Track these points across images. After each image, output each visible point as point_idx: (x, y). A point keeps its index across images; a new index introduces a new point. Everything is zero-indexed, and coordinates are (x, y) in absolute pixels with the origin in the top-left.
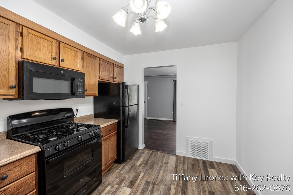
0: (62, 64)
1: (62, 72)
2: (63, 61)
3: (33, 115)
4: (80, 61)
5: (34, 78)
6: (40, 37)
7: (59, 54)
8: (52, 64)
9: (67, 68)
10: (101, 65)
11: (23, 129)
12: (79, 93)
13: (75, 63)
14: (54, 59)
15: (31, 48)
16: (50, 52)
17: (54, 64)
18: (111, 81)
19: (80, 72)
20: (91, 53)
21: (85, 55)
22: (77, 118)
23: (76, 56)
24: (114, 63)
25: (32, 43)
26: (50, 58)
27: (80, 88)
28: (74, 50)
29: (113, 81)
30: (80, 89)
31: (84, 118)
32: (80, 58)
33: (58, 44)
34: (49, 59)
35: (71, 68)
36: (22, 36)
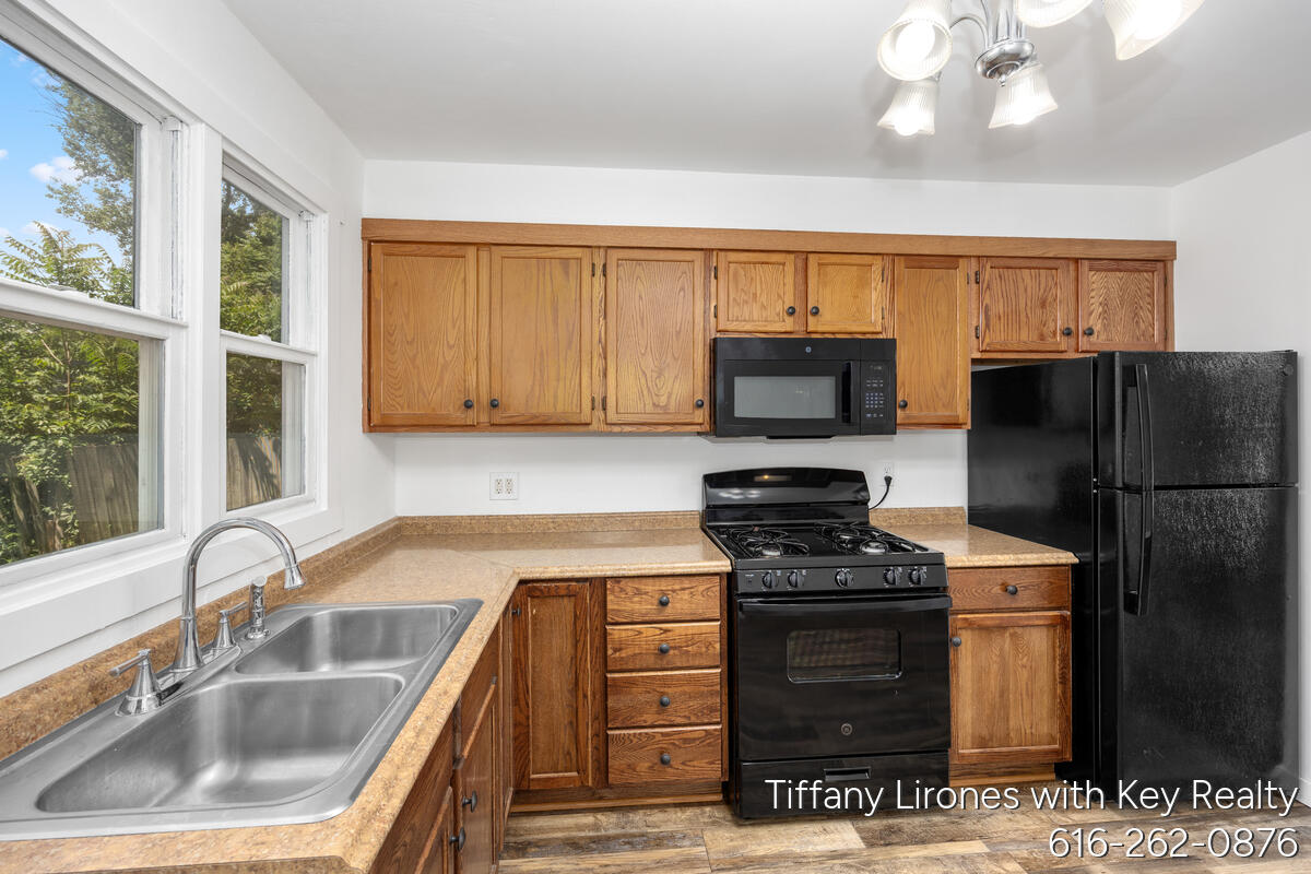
0: (814, 325)
1: (808, 350)
2: (816, 312)
3: (757, 479)
4: (876, 295)
5: (736, 378)
6: (755, 263)
7: (803, 295)
8: (783, 330)
9: (833, 333)
10: (988, 287)
11: (728, 513)
12: (869, 415)
13: (858, 309)
14: (792, 312)
15: (735, 300)
16: (779, 296)
17: (788, 329)
18: (1062, 352)
19: (881, 337)
20: (927, 253)
21: (903, 265)
22: (887, 510)
23: (863, 283)
24: (1076, 252)
25: (737, 287)
26: (778, 314)
27: (874, 396)
28: (853, 262)
29: (1077, 351)
30: (872, 401)
31: (916, 517)
32: (879, 286)
33: (800, 264)
34: (777, 319)
35: (843, 330)
36: (716, 277)
